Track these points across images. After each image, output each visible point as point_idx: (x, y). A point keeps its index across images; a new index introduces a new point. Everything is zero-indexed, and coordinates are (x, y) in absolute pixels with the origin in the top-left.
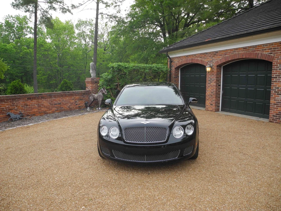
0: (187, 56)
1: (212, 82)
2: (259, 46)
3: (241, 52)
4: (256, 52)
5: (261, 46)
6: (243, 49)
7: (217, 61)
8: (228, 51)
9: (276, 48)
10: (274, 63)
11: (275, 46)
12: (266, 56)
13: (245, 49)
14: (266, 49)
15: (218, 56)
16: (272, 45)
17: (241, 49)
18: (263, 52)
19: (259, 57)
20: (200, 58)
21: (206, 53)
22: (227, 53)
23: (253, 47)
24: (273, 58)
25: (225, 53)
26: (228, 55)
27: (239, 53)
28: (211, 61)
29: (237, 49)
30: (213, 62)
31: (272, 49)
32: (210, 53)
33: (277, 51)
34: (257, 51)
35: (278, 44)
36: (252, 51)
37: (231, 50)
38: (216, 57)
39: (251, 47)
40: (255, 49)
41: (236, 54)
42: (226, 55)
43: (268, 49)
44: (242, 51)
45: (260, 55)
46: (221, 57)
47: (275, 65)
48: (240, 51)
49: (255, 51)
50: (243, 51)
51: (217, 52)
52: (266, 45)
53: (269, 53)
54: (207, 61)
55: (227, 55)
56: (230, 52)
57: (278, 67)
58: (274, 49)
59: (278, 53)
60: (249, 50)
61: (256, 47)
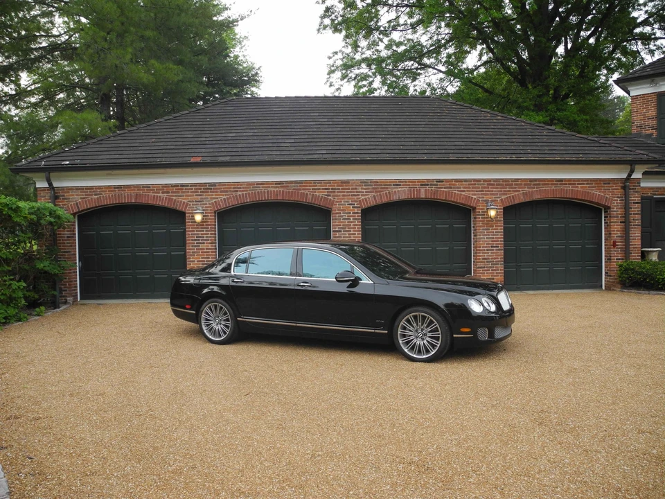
0: (119, 187)
1: (204, 243)
2: (306, 182)
3: (272, 189)
4: (302, 191)
5: (311, 183)
6: (276, 184)
7: (215, 202)
8: (241, 185)
9: (335, 189)
10: (335, 209)
11: (334, 186)
12: (321, 199)
13: (279, 184)
14: (320, 189)
15: (217, 192)
16: (328, 183)
17: (273, 184)
18: (315, 192)
19: (309, 200)
20: (163, 193)
21: (182, 185)
22: (240, 188)
23: (296, 182)
24: (332, 203)
25: (234, 188)
26: (244, 193)
27: (268, 191)
28: (196, 201)
29: (262, 183)
30: (203, 204)
31: (329, 189)
32: (195, 185)
33: (338, 192)
34: (303, 189)
35: (339, 183)
36: (294, 189)
37: (249, 183)
38: (213, 195)
39: (291, 182)
40: (300, 186)
41: (261, 192)
42: (237, 191)
43: (322, 189)
44: (274, 187)
45: (310, 197)
46: (226, 195)
47: (337, 213)
48: (269, 187)
49: (300, 189)
50: (277, 187)
51: (213, 185)
52: (320, 182)
53: (325, 195)
54: (186, 201)
55: (240, 191)
56: (246, 188)
57: (341, 216)
58: (332, 189)
59: (340, 196)
60: (288, 186)
61: (302, 183)
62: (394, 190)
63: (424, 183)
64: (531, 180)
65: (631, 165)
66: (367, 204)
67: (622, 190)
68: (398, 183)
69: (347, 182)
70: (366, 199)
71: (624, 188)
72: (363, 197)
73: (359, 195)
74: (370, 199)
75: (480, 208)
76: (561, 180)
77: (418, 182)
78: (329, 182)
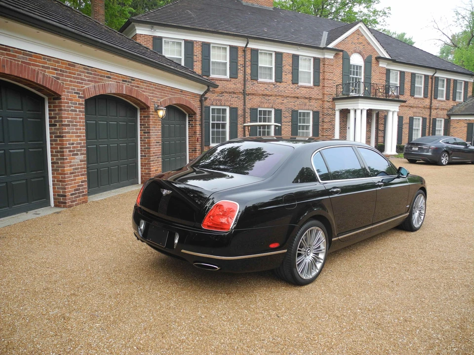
2: (36, 55)
4: (33, 67)
5: (41, 58)
9: (63, 71)
10: (65, 95)
11: (62, 67)
12: (52, 82)
14: (49, 68)
18: (45, 71)
19: (40, 81)
23: (25, 52)
24: (62, 89)
31: (58, 70)
33: (66, 76)
34: (33, 65)
35: (66, 64)
36: (22, 62)
39: (19, 51)
40: (30, 60)
43: (52, 69)
45: (40, 76)
47: (66, 102)
52: (50, 58)
53: (54, 77)
57: (69, 107)
58: (61, 71)
59: (67, 81)
60: (15, 56)
61: (31, 56)
62: (107, 82)
63: (125, 79)
64: (173, 88)
65: (208, 86)
66: (90, 95)
67: (199, 103)
68: (109, 75)
69: (73, 65)
70: (88, 88)
71: (201, 101)
72: (86, 86)
73: (82, 83)
74: (92, 89)
75: (152, 109)
76: (182, 91)
77: (122, 77)
78: (58, 61)
